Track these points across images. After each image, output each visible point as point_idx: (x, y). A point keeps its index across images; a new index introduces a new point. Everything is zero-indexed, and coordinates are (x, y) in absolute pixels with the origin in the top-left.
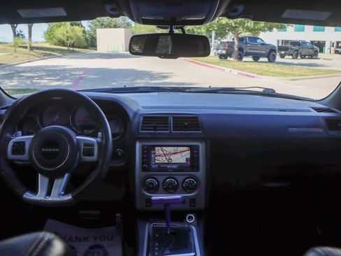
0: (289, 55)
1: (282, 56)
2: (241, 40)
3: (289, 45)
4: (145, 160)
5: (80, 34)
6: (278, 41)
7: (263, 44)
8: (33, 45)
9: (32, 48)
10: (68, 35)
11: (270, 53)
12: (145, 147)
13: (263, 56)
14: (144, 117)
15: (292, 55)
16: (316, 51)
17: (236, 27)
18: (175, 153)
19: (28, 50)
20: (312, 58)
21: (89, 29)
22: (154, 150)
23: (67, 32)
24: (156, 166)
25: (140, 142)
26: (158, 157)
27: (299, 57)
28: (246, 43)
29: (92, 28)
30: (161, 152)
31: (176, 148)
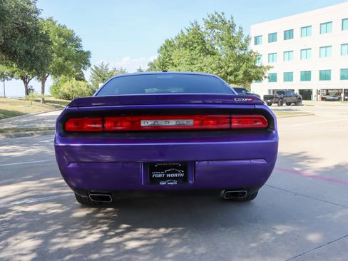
3: (275, 94)
5: (85, 88)
6: (270, 91)
8: (46, 99)
9: (45, 102)
10: (74, 89)
15: (277, 103)
16: (300, 99)
19: (41, 103)
20: (296, 105)
21: (91, 83)
23: (73, 87)
27: (284, 104)
29: (94, 83)
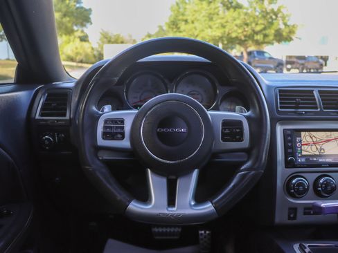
0: (295, 68)
1: (289, 70)
2: (250, 54)
3: (295, 60)
4: (290, 151)
5: (89, 51)
7: (271, 58)
11: (278, 66)
12: (289, 132)
13: (271, 69)
14: (280, 91)
15: (298, 68)
16: (322, 65)
17: (245, 40)
18: (328, 141)
22: (300, 136)
23: (77, 48)
24: (304, 160)
25: (282, 124)
26: (306, 147)
28: (255, 57)
29: (99, 45)
30: (309, 139)
31: (329, 133)
